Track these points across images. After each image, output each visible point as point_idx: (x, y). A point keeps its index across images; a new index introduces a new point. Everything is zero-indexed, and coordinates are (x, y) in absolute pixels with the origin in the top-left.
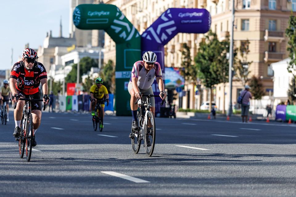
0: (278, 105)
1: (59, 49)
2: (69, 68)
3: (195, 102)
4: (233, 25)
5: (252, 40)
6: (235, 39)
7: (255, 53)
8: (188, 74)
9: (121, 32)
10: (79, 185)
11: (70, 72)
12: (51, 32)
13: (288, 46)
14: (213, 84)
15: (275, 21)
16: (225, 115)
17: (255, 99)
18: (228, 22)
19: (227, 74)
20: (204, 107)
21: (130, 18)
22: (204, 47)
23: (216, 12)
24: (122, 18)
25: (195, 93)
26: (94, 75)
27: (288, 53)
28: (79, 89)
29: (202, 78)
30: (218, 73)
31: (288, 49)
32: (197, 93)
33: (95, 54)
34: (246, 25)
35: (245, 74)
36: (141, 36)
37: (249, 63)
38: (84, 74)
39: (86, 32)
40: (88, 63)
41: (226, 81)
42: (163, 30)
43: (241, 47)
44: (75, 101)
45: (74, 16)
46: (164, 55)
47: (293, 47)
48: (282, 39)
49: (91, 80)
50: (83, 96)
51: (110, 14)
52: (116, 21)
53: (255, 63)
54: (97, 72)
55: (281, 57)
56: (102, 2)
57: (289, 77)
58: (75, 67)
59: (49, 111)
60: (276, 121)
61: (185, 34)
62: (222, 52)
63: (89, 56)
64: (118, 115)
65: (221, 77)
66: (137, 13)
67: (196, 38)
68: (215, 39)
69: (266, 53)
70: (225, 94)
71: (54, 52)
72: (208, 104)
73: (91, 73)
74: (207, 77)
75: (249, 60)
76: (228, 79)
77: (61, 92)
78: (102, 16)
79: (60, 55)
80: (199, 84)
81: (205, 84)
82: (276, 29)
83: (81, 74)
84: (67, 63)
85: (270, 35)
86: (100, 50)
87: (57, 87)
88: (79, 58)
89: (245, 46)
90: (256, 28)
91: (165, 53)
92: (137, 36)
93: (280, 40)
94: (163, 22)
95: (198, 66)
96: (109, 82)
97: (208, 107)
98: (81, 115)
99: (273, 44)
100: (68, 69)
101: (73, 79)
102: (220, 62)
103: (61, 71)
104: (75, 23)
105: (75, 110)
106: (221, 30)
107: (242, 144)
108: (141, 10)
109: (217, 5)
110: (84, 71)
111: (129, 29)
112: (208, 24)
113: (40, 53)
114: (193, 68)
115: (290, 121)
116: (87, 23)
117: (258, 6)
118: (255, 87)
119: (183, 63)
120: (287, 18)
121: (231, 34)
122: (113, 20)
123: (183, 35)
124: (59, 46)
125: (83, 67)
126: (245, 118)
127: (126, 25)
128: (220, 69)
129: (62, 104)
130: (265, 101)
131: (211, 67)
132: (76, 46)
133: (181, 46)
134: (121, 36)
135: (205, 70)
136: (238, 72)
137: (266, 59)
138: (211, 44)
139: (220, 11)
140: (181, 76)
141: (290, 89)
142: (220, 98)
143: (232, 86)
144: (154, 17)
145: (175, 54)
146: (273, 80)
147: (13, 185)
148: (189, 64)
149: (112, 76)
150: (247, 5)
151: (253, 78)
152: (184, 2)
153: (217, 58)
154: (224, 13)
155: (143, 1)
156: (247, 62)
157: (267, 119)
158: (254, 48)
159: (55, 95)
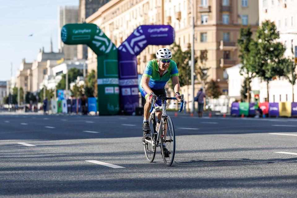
0: (233, 103)
1: (50, 62)
2: (60, 78)
4: (194, 38)
5: (210, 50)
6: (196, 49)
7: (213, 60)
9: (101, 46)
10: (67, 172)
11: (61, 81)
12: (43, 48)
13: (239, 53)
15: (229, 34)
16: (189, 113)
17: (214, 98)
18: (189, 35)
19: (190, 78)
20: (172, 107)
21: (108, 35)
23: (180, 27)
24: (101, 34)
26: (80, 82)
27: (240, 59)
30: (182, 78)
31: (240, 56)
33: (80, 65)
34: (204, 38)
35: (205, 77)
36: (118, 49)
37: (207, 69)
38: (72, 82)
39: (72, 47)
40: (75, 73)
41: (189, 84)
42: (136, 43)
43: (201, 56)
44: (64, 104)
45: (62, 34)
46: (137, 64)
47: (243, 54)
48: (234, 48)
49: (78, 87)
50: (72, 100)
51: (91, 31)
52: (96, 37)
53: (213, 69)
54: (82, 80)
55: (234, 63)
56: (85, 22)
58: (64, 77)
60: (231, 115)
61: (154, 47)
62: (185, 61)
63: (75, 67)
64: (100, 115)
65: (185, 81)
66: (114, 30)
68: (179, 49)
69: (222, 60)
70: (189, 95)
71: (46, 65)
72: (175, 104)
73: (77, 81)
75: (207, 66)
76: (191, 83)
77: (53, 98)
78: (85, 33)
79: (52, 66)
82: (229, 40)
83: (70, 82)
84: (57, 74)
85: (225, 45)
86: (84, 62)
87: (50, 94)
88: (68, 69)
89: (204, 55)
90: (213, 39)
91: (138, 62)
92: (114, 49)
93: (232, 49)
94: (135, 36)
96: (93, 89)
97: (175, 107)
98: (70, 116)
99: (227, 53)
100: (58, 79)
101: (62, 86)
102: (184, 68)
103: (52, 80)
104: (62, 39)
105: (65, 113)
106: (184, 42)
108: (117, 28)
109: (180, 21)
110: (71, 80)
111: (107, 43)
112: (173, 38)
113: (35, 66)
115: (243, 115)
116: (73, 39)
117: (214, 21)
118: (214, 88)
120: (238, 30)
121: (192, 45)
122: (94, 36)
123: (152, 48)
124: (50, 59)
125: (71, 76)
127: (105, 40)
128: (184, 75)
129: (54, 107)
130: (222, 99)
132: (65, 59)
133: (152, 56)
134: (101, 49)
136: (199, 76)
137: (222, 65)
138: (176, 54)
139: (182, 27)
141: (243, 89)
143: (194, 89)
144: (128, 33)
146: (228, 82)
147: (12, 174)
149: (95, 83)
150: (204, 21)
151: (211, 81)
152: (153, 19)
153: (181, 65)
154: (186, 28)
155: (119, 20)
156: (206, 68)
157: (223, 114)
158: (212, 56)
159: (48, 101)
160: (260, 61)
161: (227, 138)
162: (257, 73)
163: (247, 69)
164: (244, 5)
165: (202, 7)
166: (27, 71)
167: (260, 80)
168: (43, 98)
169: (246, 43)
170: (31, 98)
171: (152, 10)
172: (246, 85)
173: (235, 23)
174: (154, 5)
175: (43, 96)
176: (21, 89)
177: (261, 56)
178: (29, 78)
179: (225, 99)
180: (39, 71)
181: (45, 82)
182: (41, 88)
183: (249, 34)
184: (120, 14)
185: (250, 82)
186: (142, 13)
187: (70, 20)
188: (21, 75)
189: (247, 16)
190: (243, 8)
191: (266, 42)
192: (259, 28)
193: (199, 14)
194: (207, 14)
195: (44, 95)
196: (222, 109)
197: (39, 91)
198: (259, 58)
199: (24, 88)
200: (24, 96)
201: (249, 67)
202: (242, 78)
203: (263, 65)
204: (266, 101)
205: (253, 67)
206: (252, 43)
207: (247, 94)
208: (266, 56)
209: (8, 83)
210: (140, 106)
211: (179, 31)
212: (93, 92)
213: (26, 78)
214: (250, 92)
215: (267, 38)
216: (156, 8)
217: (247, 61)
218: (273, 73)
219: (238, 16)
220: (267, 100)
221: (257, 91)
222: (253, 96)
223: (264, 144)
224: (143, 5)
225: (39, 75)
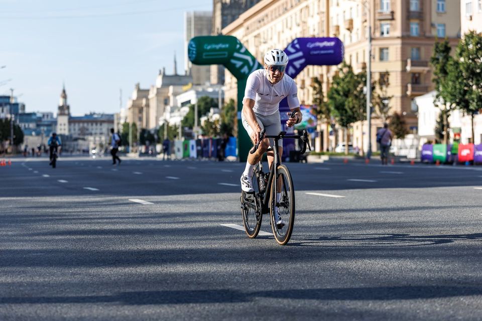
0: (424, 145)
1: (174, 89)
2: (186, 109)
3: (330, 143)
4: (370, 55)
5: (393, 72)
6: (373, 70)
7: (397, 86)
8: (320, 112)
9: (242, 67)
11: (188, 114)
12: (164, 69)
13: (433, 77)
14: (349, 123)
15: (419, 49)
16: (363, 158)
17: (398, 138)
18: (364, 51)
19: (365, 111)
20: (339, 150)
21: (252, 51)
22: (338, 80)
23: (351, 40)
24: (243, 50)
25: (329, 134)
27: (434, 85)
28: (197, 132)
29: (336, 116)
30: (354, 110)
31: (434, 80)
32: (331, 134)
33: (215, 93)
34: (385, 55)
35: (385, 110)
37: (389, 98)
38: (203, 115)
39: (203, 68)
40: (207, 103)
41: (364, 118)
42: (291, 63)
43: (380, 80)
44: (193, 146)
45: (189, 50)
47: (439, 78)
48: (426, 69)
49: (211, 123)
50: (202, 141)
52: (236, 55)
53: (396, 97)
54: (217, 113)
55: (425, 90)
56: (221, 34)
57: (436, 113)
58: (192, 108)
59: (164, 159)
60: (422, 162)
61: (316, 67)
62: (358, 86)
63: (208, 95)
64: (242, 160)
65: (358, 115)
66: (260, 45)
67: (328, 71)
68: (351, 71)
69: (409, 86)
70: (363, 134)
71: (168, 92)
72: (344, 146)
73: (210, 114)
74: (342, 115)
75: (389, 95)
76: (366, 117)
77: (177, 138)
78: (221, 49)
79: (175, 94)
80: (334, 122)
81: (341, 123)
82: (419, 57)
83: (200, 116)
84: (183, 104)
85: (413, 65)
86: (220, 88)
87: (173, 132)
88: (197, 97)
89: (384, 79)
90: (397, 57)
93: (424, 70)
94: (291, 53)
95: (331, 103)
96: (232, 125)
97: (344, 150)
98: (200, 162)
99: (417, 75)
100: (184, 111)
101: (190, 121)
102: (356, 97)
103: (176, 113)
104: (190, 57)
105: (193, 158)
106: (357, 61)
107: (381, 189)
108: (265, 41)
109: (351, 32)
110: (202, 113)
111: (251, 63)
112: (341, 55)
113: (153, 93)
114: (326, 105)
115: (438, 161)
116: (204, 57)
117: (398, 33)
118: (398, 125)
119: (315, 100)
120: (432, 45)
121: (368, 65)
122: (233, 53)
123: (313, 69)
124: (174, 84)
125: (202, 108)
126: (385, 160)
127: (249, 58)
128: (356, 106)
129: (179, 150)
130: (409, 139)
131: (346, 103)
132: (193, 84)
133: (312, 80)
134: (242, 71)
135: (340, 108)
136: (377, 108)
137: (409, 93)
138: (346, 77)
139: (354, 40)
140: (312, 115)
141: (438, 126)
142: (357, 139)
143: (370, 125)
145: (306, 90)
146: (417, 116)
148: (321, 100)
149: (234, 117)
150: (385, 32)
151: (394, 115)
152: (314, 30)
153: (353, 93)
154: (359, 42)
155: (268, 31)
156: (387, 97)
157: (411, 160)
158: (395, 81)
159: (171, 141)
160: (463, 87)
161: (415, 193)
162: (458, 104)
163: (444, 98)
164: (441, 10)
165: (382, 13)
166: (142, 100)
167: (462, 114)
168: (163, 137)
169: (442, 62)
170: (147, 138)
171: (312, 16)
172: (442, 121)
173: (428, 34)
174: (316, 11)
175: (163, 135)
176: (134, 125)
177: (463, 80)
178: (145, 109)
179: (413, 139)
180: (158, 101)
181: (167, 115)
182: (161, 123)
183: (447, 50)
184: (268, 22)
185: (448, 116)
186: (298, 21)
187: (200, 30)
188: (134, 106)
189: (444, 25)
190: (439, 14)
191: (470, 61)
192: (461, 42)
193: (378, 23)
194: (389, 22)
195: (165, 133)
196: (409, 152)
197: (158, 128)
198: (460, 83)
199: (138, 123)
200: (138, 135)
201: (447, 96)
202: (438, 111)
203: (465, 92)
204: (470, 142)
205: (452, 95)
206: (451, 62)
207: (444, 133)
208: (470, 80)
209: (115, 117)
210: (297, 148)
211: (349, 46)
212: (232, 129)
213: (141, 110)
214: (448, 130)
215: (472, 55)
216: (318, 14)
217: (444, 86)
218: (479, 103)
219: (432, 25)
220: (472, 140)
221: (458, 128)
222: (452, 135)
223: (467, 203)
224: (301, 11)
225: (158, 106)
